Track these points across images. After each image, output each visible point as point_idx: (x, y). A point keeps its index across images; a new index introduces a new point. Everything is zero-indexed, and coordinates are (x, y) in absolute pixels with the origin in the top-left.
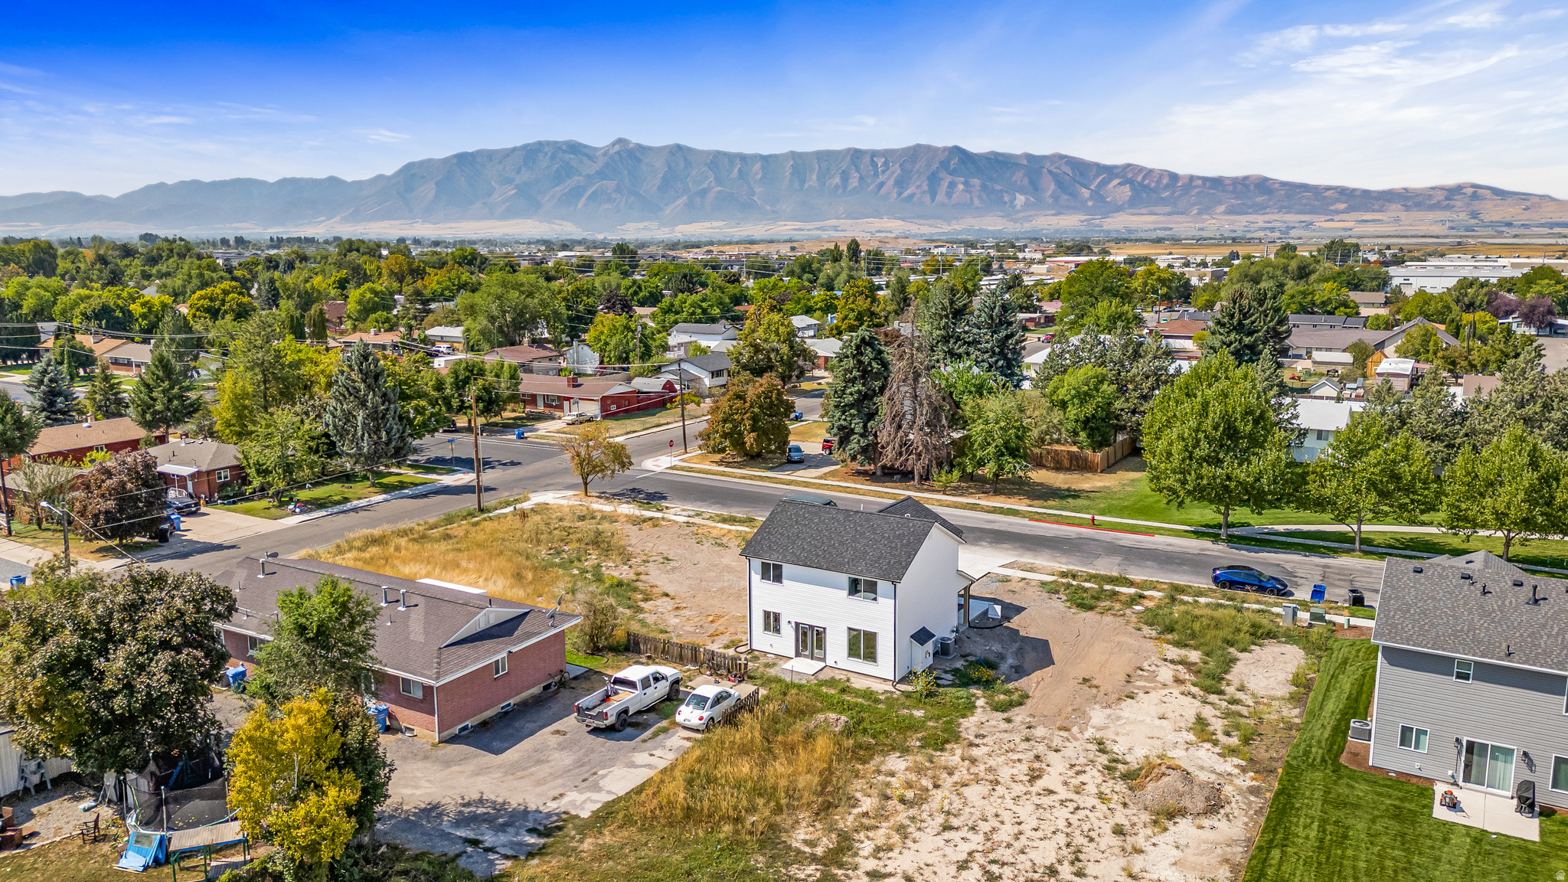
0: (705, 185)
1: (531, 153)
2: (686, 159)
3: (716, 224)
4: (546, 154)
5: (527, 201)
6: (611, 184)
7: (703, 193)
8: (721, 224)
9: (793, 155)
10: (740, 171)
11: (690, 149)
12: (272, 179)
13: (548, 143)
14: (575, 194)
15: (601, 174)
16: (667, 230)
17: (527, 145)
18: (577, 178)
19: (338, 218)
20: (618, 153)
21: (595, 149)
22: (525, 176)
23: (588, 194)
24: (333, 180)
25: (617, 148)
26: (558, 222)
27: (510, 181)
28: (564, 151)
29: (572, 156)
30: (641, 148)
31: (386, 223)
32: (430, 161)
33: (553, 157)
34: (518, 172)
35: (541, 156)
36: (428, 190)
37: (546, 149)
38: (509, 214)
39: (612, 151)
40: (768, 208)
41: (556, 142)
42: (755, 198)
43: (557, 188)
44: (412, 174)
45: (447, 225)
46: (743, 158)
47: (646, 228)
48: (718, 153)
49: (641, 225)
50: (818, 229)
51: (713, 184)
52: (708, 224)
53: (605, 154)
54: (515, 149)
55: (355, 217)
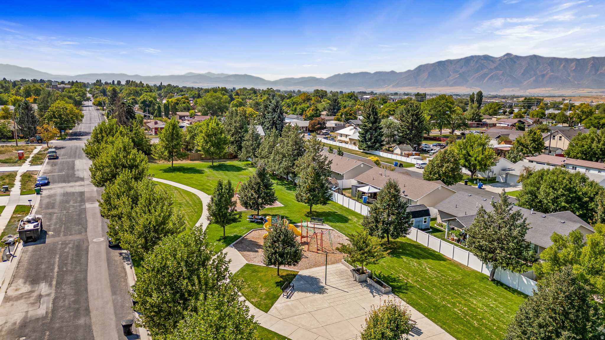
0: (545, 72)
1: (468, 60)
2: (537, 61)
3: (547, 89)
4: (474, 61)
5: (463, 79)
6: (500, 72)
7: (543, 76)
8: (550, 89)
9: (594, 58)
10: (564, 66)
11: (540, 57)
12: (372, 72)
13: (476, 56)
14: (484, 76)
15: (496, 68)
16: (522, 91)
17: (467, 57)
18: (485, 70)
19: (391, 86)
20: (506, 59)
21: (496, 58)
22: (464, 69)
23: (489, 77)
24: (393, 72)
25: (506, 57)
26: (474, 87)
27: (457, 72)
28: (482, 60)
29: (485, 61)
30: (517, 57)
31: (408, 88)
32: (428, 65)
33: (477, 62)
34: (461, 68)
35: (472, 61)
36: (425, 75)
37: (474, 59)
38: (455, 84)
39: (503, 59)
40: (576, 82)
41: (479, 56)
42: (570, 78)
43: (476, 74)
44: (421, 69)
45: (430, 89)
46: (566, 60)
47: (513, 91)
48: (554, 58)
49: (511, 89)
50: (601, 92)
51: (549, 72)
52: (544, 89)
53: (500, 60)
54: (461, 59)
55: (397, 85)
